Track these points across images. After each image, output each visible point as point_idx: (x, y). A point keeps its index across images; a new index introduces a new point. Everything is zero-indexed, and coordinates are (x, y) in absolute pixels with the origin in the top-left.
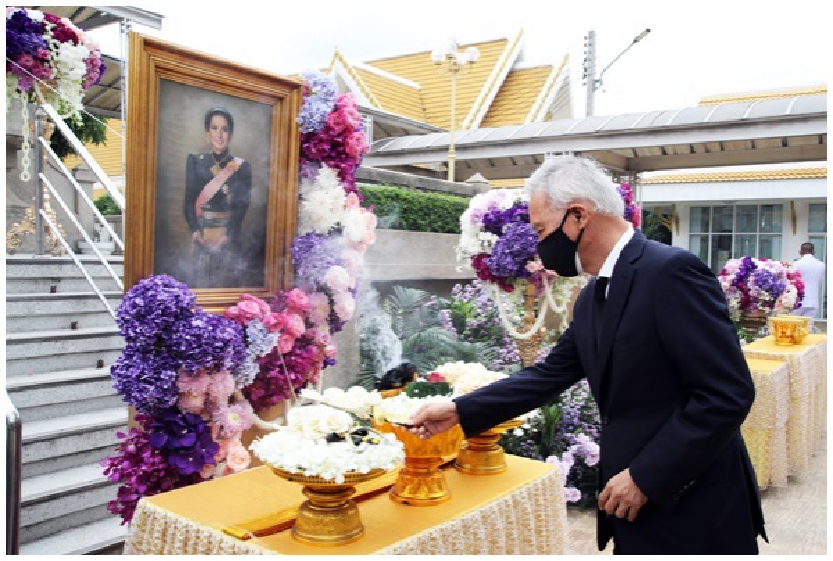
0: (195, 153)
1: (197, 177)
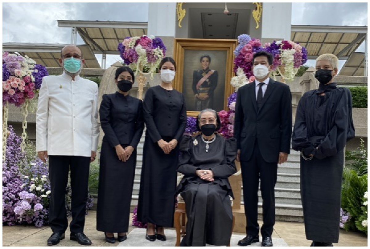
0: (196, 70)
1: (197, 77)
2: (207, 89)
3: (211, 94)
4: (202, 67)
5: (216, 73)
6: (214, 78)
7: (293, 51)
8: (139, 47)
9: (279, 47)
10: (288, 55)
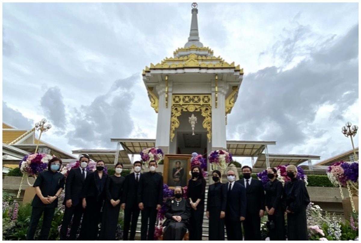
1: (175, 170)
2: (179, 176)
3: (180, 178)
4: (177, 166)
6: (182, 171)
7: (224, 155)
8: (150, 153)
9: (217, 153)
10: (222, 157)
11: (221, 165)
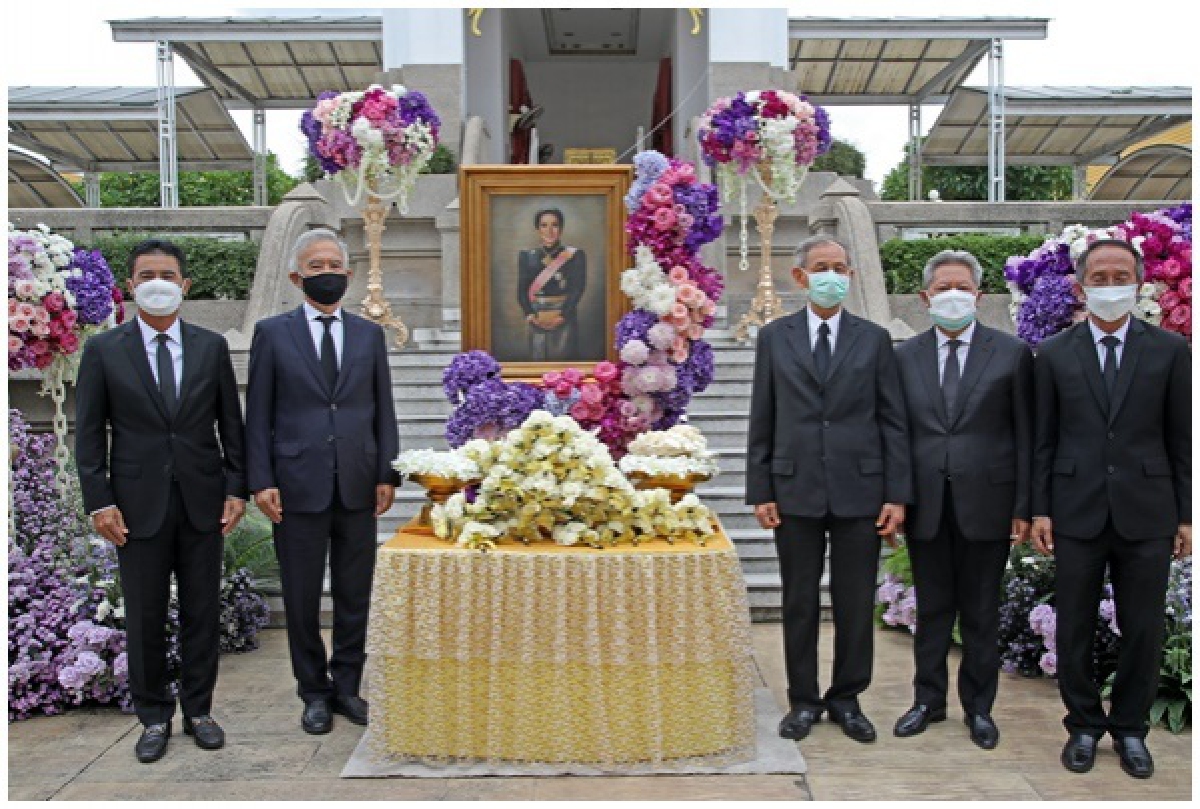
0: (525, 249)
1: (529, 269)
2: (558, 301)
3: (568, 312)
4: (542, 241)
5: (580, 255)
6: (575, 269)
7: (792, 121)
8: (362, 124)
9: (751, 110)
10: (778, 132)
11: (767, 178)
